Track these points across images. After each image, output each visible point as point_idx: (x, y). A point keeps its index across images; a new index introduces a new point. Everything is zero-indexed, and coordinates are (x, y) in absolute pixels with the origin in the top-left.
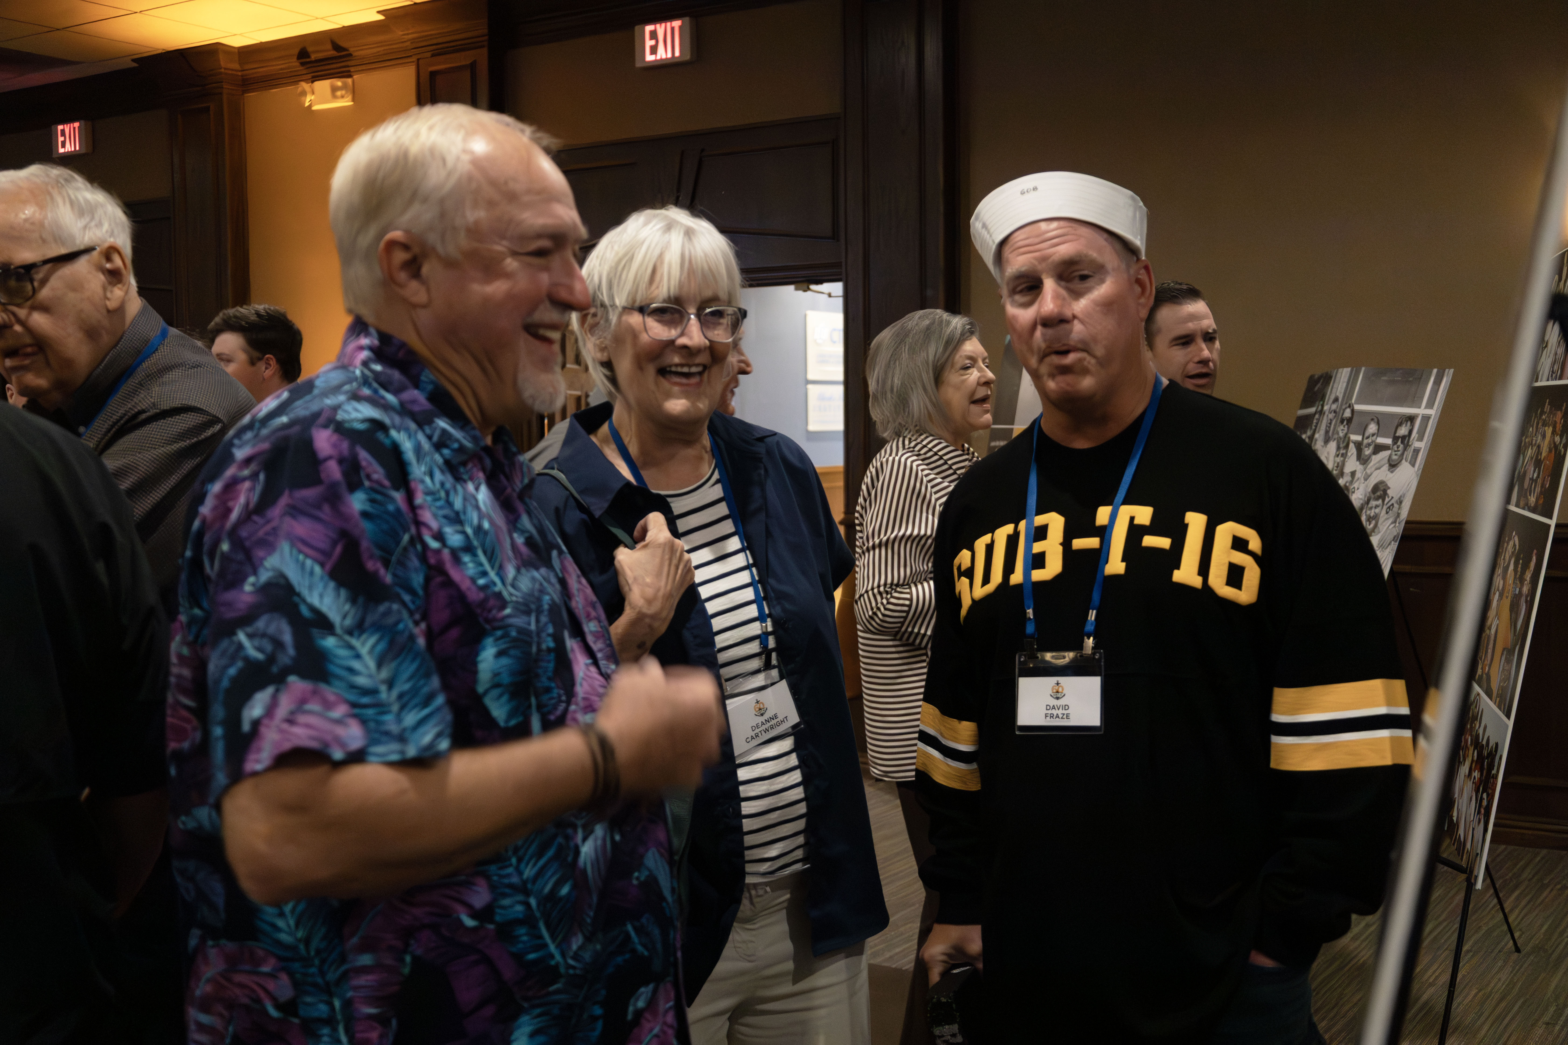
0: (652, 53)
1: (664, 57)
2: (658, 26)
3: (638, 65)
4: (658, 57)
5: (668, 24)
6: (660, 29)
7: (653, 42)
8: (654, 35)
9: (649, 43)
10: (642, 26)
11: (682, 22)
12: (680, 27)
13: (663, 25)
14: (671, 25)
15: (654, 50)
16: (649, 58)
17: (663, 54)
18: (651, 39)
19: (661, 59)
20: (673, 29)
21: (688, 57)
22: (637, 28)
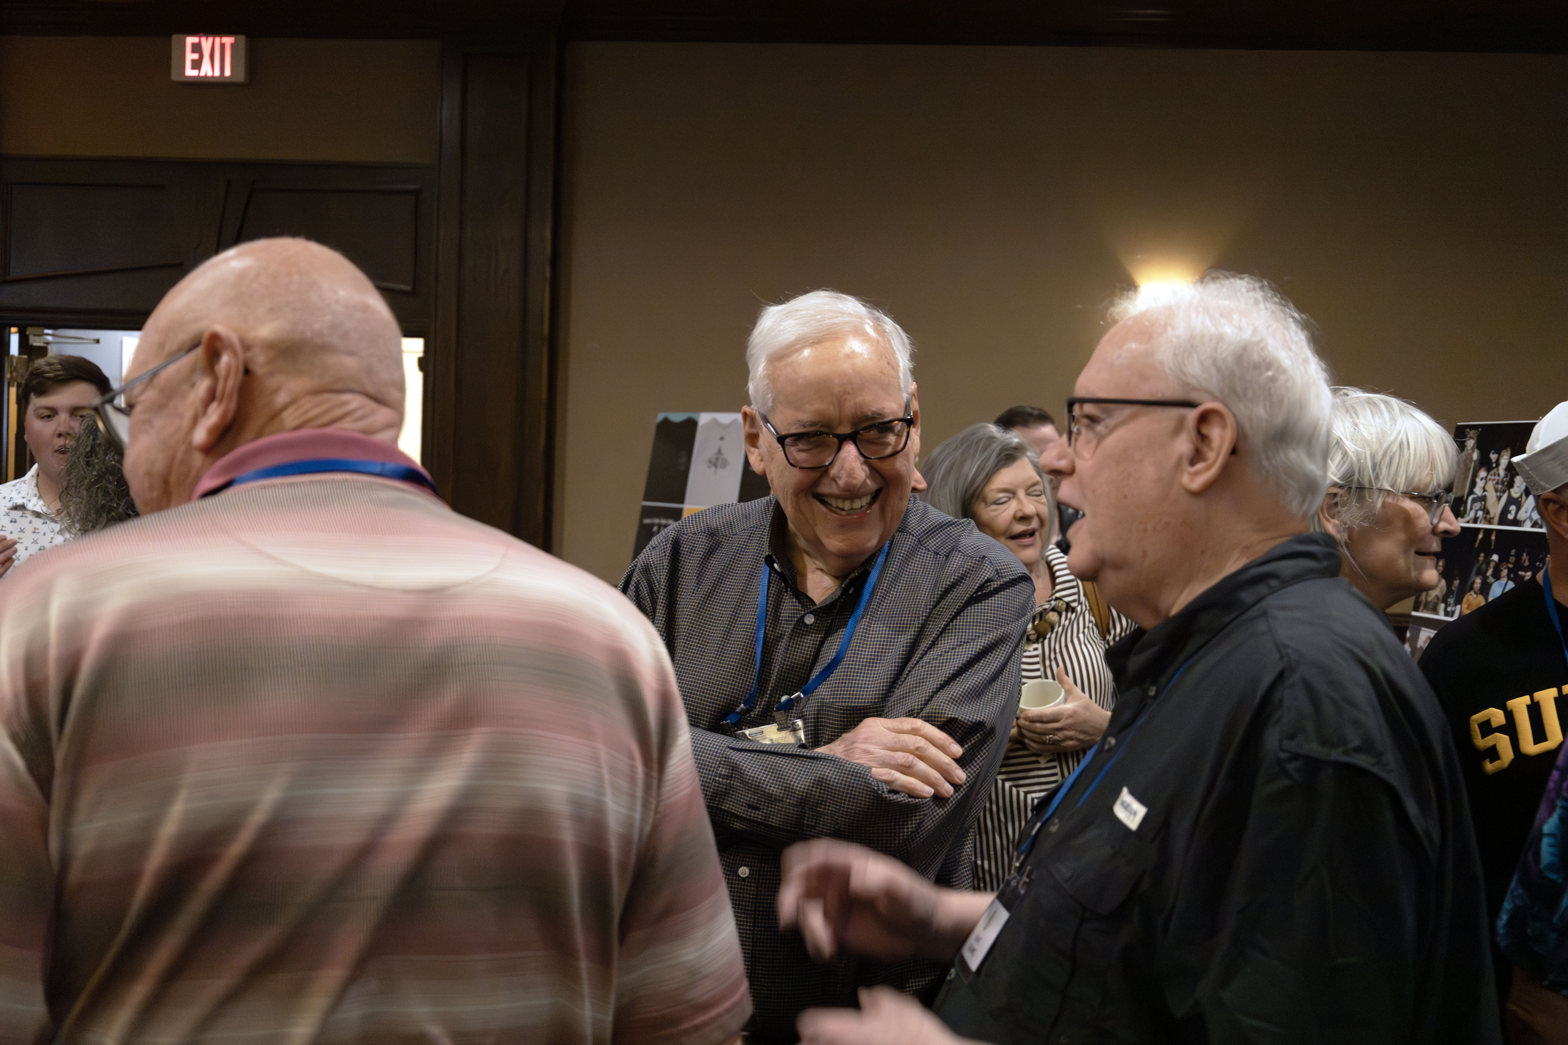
0: (193, 68)
1: (210, 74)
2: (203, 39)
3: (175, 77)
4: (202, 74)
5: (217, 40)
6: (206, 43)
7: (196, 56)
8: (197, 48)
9: (190, 56)
10: (181, 36)
11: (235, 40)
12: (232, 45)
13: (210, 39)
14: (221, 41)
15: (197, 65)
16: (190, 72)
17: (206, 70)
18: (193, 52)
19: (206, 76)
20: (223, 46)
21: (241, 78)
22: (175, 37)
